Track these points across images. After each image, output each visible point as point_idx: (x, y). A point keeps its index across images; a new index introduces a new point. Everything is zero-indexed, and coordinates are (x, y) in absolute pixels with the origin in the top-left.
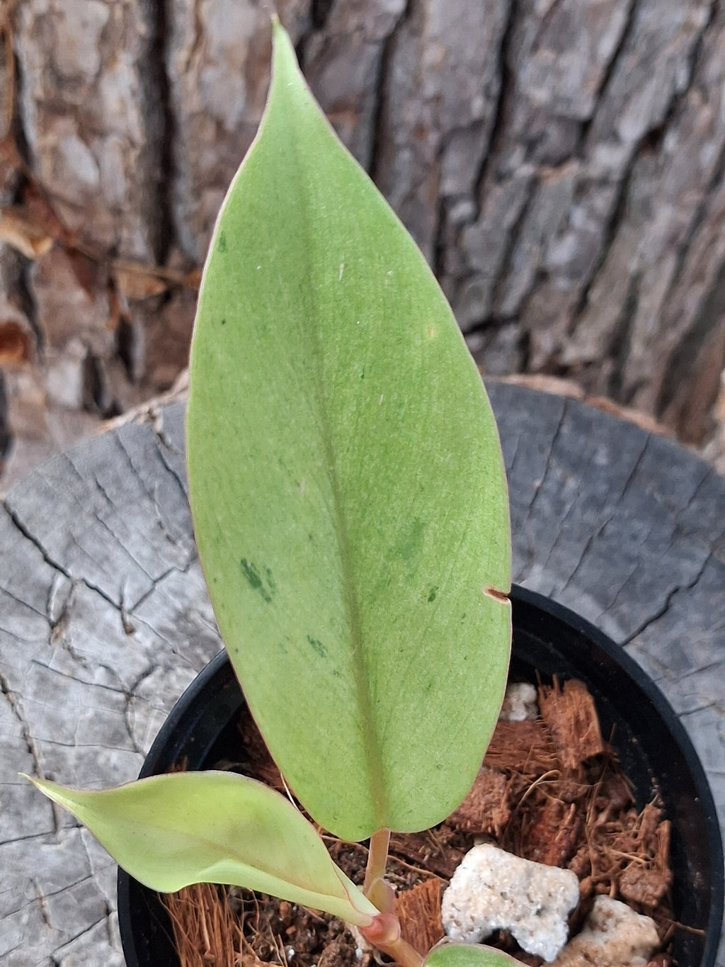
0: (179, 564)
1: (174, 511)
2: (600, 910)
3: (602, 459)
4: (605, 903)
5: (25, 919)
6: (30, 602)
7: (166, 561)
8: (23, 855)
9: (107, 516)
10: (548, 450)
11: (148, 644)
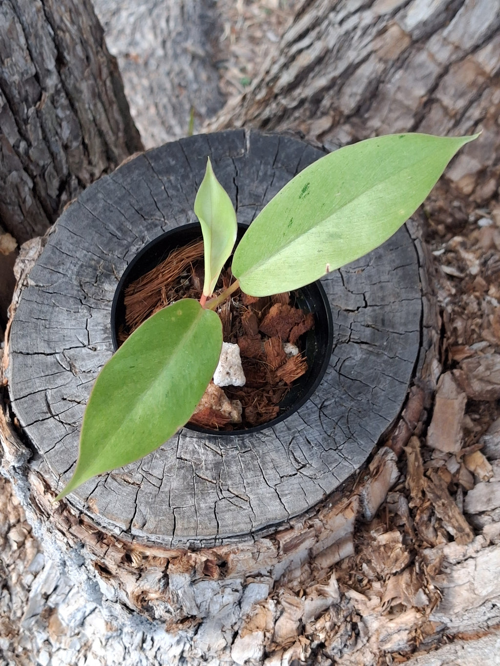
0: (87, 316)
1: (68, 303)
3: (173, 163)
5: (158, 456)
6: (56, 371)
7: (82, 319)
9: (50, 325)
10: (155, 175)
11: (105, 347)
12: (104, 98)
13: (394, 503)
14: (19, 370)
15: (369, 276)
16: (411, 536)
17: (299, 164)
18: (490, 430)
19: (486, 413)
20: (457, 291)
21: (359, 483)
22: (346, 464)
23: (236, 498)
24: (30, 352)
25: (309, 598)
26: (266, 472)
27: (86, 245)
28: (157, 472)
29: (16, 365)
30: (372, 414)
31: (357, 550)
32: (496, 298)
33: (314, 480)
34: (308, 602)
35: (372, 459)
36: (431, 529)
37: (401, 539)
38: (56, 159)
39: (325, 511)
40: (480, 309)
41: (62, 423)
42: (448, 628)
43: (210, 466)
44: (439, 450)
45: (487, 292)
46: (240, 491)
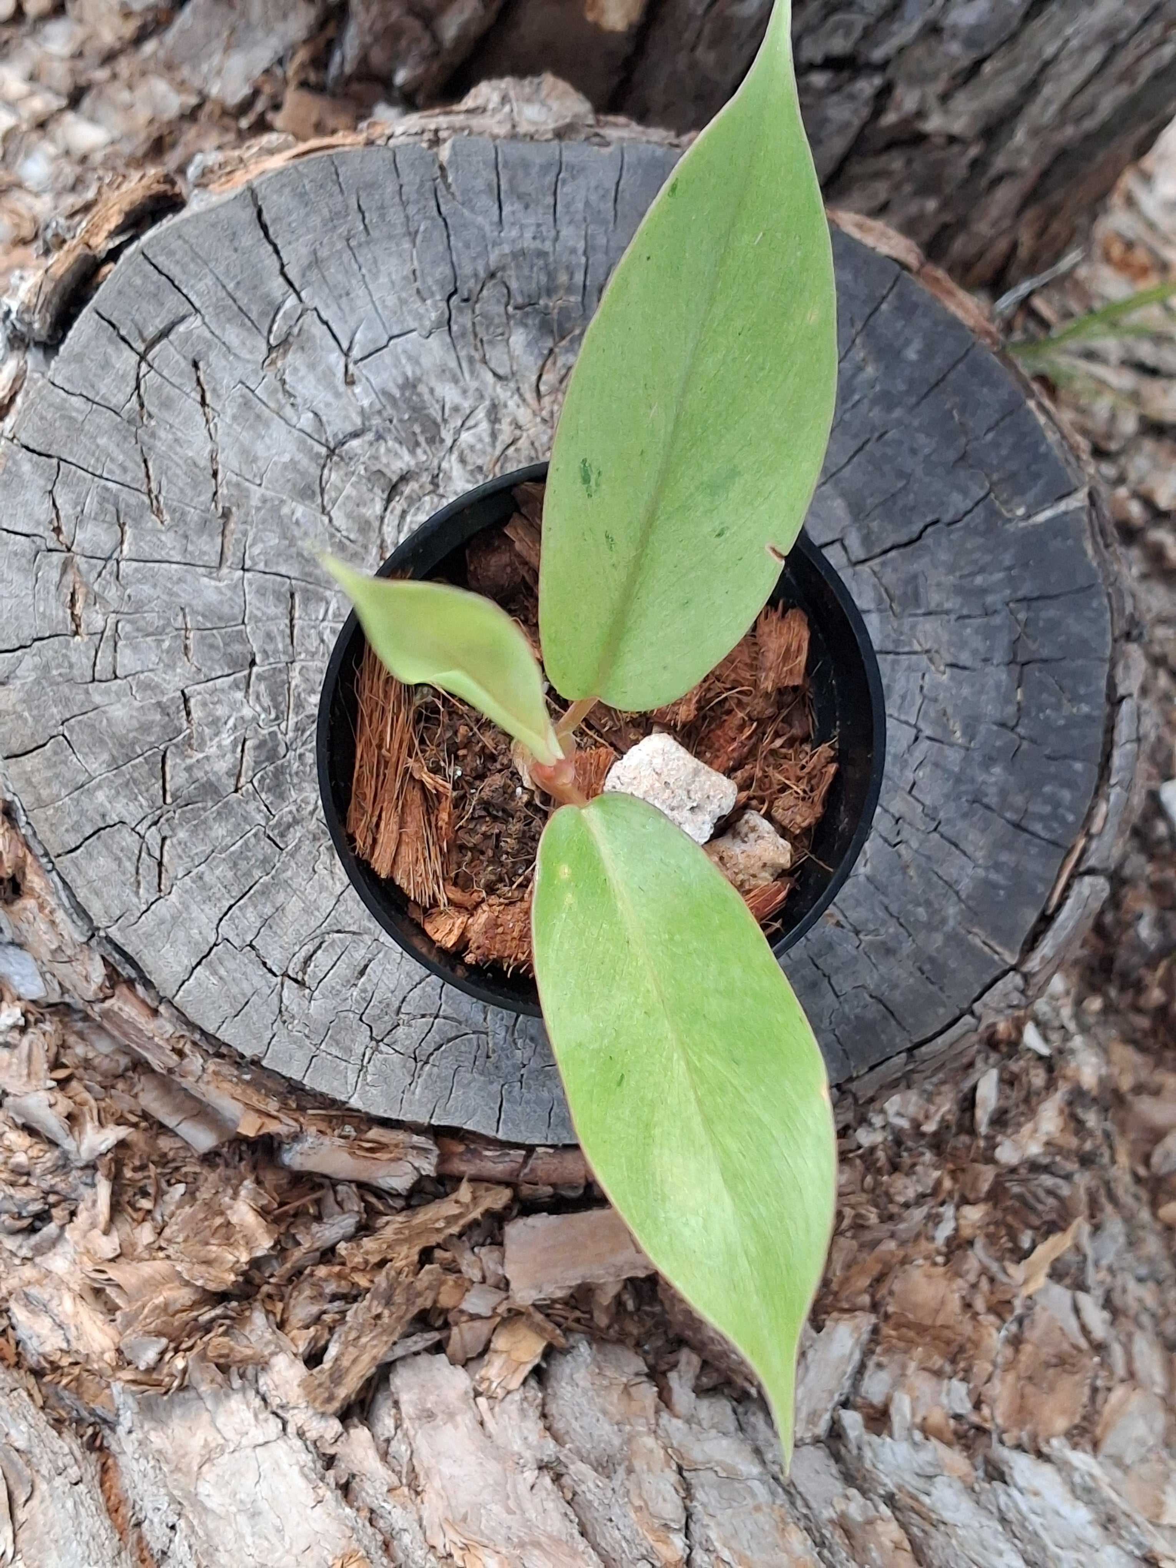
0: (422, 326)
1: (435, 263)
2: (747, 822)
3: (911, 354)
4: (754, 818)
5: (166, 645)
6: (254, 316)
7: (409, 318)
8: (180, 580)
9: (360, 245)
10: (859, 325)
11: (366, 403)
12: (1124, 59)
13: (340, 1204)
14: (214, 225)
15: (830, 946)
16: (281, 1270)
17: (1045, 661)
18: (609, 1347)
19: (649, 1323)
20: (935, 1134)
21: (329, 1119)
22: (352, 1078)
23: (154, 864)
24: (271, 231)
25: (59, 1096)
26: (246, 905)
27: (602, 240)
28: (127, 660)
29: (223, 213)
30: (496, 1087)
31: (209, 1159)
32: (957, 1230)
33: (279, 1023)
34: (44, 1097)
35: (392, 1128)
36: (315, 1309)
37: (259, 1253)
38: (892, 21)
39: (228, 1070)
40: (907, 1206)
41: (138, 387)
42: (113, 1430)
43: (199, 774)
44: (503, 1257)
45: (965, 1201)
46: (174, 866)
